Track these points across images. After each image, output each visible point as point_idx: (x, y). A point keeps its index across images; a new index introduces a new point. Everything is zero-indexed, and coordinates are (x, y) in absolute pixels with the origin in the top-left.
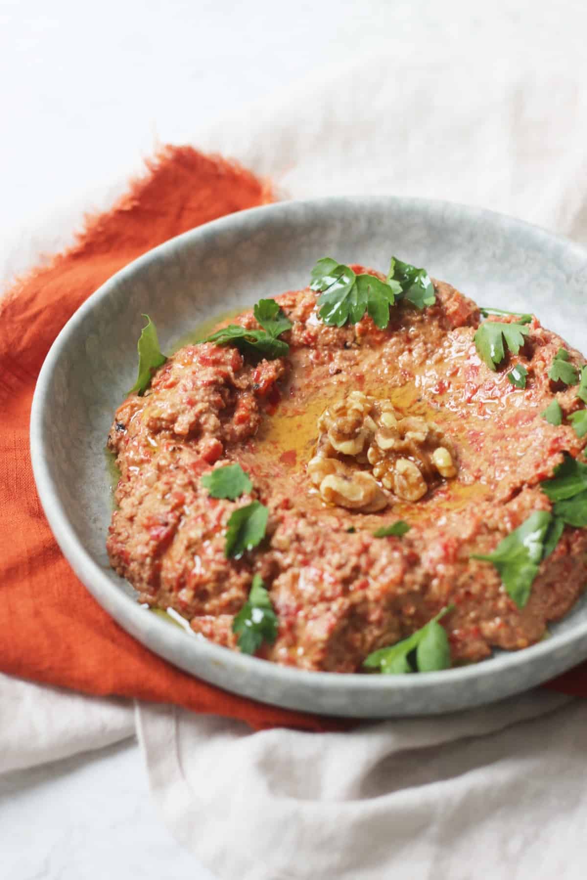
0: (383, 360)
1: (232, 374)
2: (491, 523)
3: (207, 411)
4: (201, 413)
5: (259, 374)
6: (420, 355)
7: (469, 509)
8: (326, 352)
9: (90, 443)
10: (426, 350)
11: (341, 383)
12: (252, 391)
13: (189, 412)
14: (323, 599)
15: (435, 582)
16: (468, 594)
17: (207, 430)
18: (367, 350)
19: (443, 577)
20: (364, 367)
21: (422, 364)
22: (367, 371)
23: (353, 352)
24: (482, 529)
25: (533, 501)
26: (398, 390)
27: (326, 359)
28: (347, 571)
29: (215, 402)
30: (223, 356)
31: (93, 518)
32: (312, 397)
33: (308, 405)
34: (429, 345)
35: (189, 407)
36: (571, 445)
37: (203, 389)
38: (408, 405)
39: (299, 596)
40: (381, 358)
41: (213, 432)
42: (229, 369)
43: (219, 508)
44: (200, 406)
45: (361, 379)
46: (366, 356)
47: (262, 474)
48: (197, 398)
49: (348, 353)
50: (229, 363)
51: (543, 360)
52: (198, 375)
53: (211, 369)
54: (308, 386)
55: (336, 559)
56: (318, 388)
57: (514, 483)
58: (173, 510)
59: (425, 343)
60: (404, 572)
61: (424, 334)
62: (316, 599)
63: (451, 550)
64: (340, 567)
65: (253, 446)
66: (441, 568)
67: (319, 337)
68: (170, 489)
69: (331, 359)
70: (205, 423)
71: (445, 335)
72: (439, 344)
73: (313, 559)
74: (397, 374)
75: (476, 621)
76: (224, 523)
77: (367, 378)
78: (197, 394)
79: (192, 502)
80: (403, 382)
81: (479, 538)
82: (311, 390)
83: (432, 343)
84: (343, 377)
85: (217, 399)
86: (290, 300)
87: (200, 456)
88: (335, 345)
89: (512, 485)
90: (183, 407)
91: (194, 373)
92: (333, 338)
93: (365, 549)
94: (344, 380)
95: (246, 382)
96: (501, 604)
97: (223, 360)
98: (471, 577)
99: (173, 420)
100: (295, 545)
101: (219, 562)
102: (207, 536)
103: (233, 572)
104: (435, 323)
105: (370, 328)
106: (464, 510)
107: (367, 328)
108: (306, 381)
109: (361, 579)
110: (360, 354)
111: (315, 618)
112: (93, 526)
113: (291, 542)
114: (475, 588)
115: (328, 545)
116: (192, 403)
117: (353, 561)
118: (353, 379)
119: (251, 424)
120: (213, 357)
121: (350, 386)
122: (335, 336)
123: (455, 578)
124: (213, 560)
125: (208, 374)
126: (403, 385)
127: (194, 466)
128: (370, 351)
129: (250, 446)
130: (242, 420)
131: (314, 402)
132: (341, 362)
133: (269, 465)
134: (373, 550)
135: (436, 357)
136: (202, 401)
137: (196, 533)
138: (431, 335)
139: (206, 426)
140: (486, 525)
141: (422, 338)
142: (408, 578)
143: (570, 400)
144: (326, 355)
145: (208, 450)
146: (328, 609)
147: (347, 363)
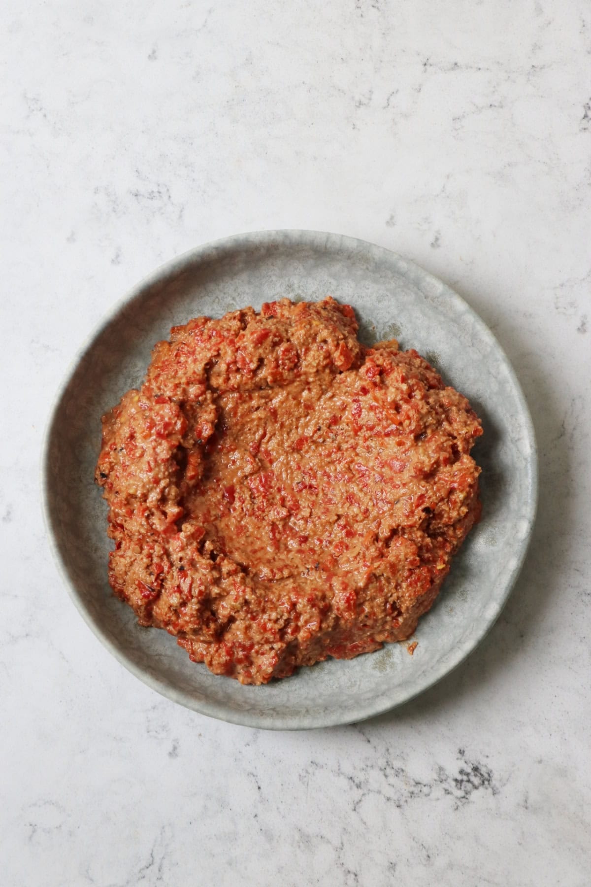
0: (290, 397)
1: (182, 441)
2: (378, 572)
3: (169, 485)
4: (165, 488)
5: (200, 432)
6: (317, 394)
7: (362, 552)
8: (247, 394)
9: (80, 477)
10: (322, 389)
11: (260, 419)
12: (197, 446)
13: (155, 488)
14: (267, 641)
15: (343, 622)
16: (365, 625)
17: (170, 499)
18: (276, 390)
19: (348, 619)
20: (275, 402)
21: (319, 399)
22: (279, 407)
23: (267, 391)
24: (373, 578)
25: (406, 555)
26: (302, 421)
27: (247, 398)
28: (282, 622)
29: (173, 472)
30: (174, 429)
31: (93, 549)
32: (241, 432)
33: (238, 441)
34: (324, 387)
35: (155, 485)
36: (431, 500)
37: (163, 464)
38: (311, 435)
39: (250, 639)
40: (288, 394)
41: (173, 500)
42: (180, 437)
43: (188, 581)
44: (163, 484)
45: (274, 413)
46: (277, 394)
47: (212, 518)
48: (160, 476)
49: (263, 393)
50: (178, 433)
51: (409, 418)
52: (158, 450)
53: (165, 444)
54: (236, 424)
55: (274, 615)
56: (243, 425)
57: (392, 526)
58: (156, 580)
59: (320, 386)
60: (321, 622)
61: (319, 380)
62: (263, 642)
63: (352, 602)
64: (276, 621)
65: (202, 488)
66: (346, 615)
67: (241, 387)
68: (152, 560)
69: (251, 398)
70: (169, 493)
71: (334, 378)
72: (331, 384)
73: (258, 615)
74: (301, 407)
75: (372, 636)
76: (195, 592)
77: (279, 412)
78: (159, 471)
79: (168, 572)
80: (306, 413)
81: (370, 586)
82: (238, 427)
83: (326, 385)
84: (260, 414)
85: (174, 469)
86: (215, 351)
87: (168, 520)
88: (254, 390)
89: (391, 528)
90: (151, 485)
91: (154, 448)
92: (251, 387)
93: (294, 605)
94: (263, 416)
95: (192, 442)
96: (388, 627)
97: (174, 432)
98: (366, 616)
99: (145, 497)
100: (245, 608)
101: (194, 623)
102: (184, 604)
103: (204, 627)
104: (327, 371)
105: (278, 379)
106: (359, 553)
107: (276, 379)
108: (234, 420)
109: (293, 624)
110: (273, 392)
111: (263, 654)
112: (94, 556)
113: (242, 607)
114: (370, 622)
115: (269, 605)
116: (157, 481)
117: (286, 616)
118: (269, 415)
119: (200, 477)
120: (167, 432)
121: (267, 420)
122: (253, 386)
123: (356, 619)
124: (190, 622)
125: (164, 451)
126: (306, 416)
127: (165, 532)
128: (280, 390)
129: (200, 489)
130: (192, 478)
131: (242, 438)
132: (259, 400)
133: (216, 505)
134: (299, 607)
135: (329, 394)
136: (164, 478)
137: (175, 600)
138: (325, 380)
139: (170, 497)
140: (374, 575)
141: (318, 383)
142: (324, 625)
143: (430, 461)
144: (247, 396)
145: (174, 518)
146: (272, 649)
147: (263, 401)
